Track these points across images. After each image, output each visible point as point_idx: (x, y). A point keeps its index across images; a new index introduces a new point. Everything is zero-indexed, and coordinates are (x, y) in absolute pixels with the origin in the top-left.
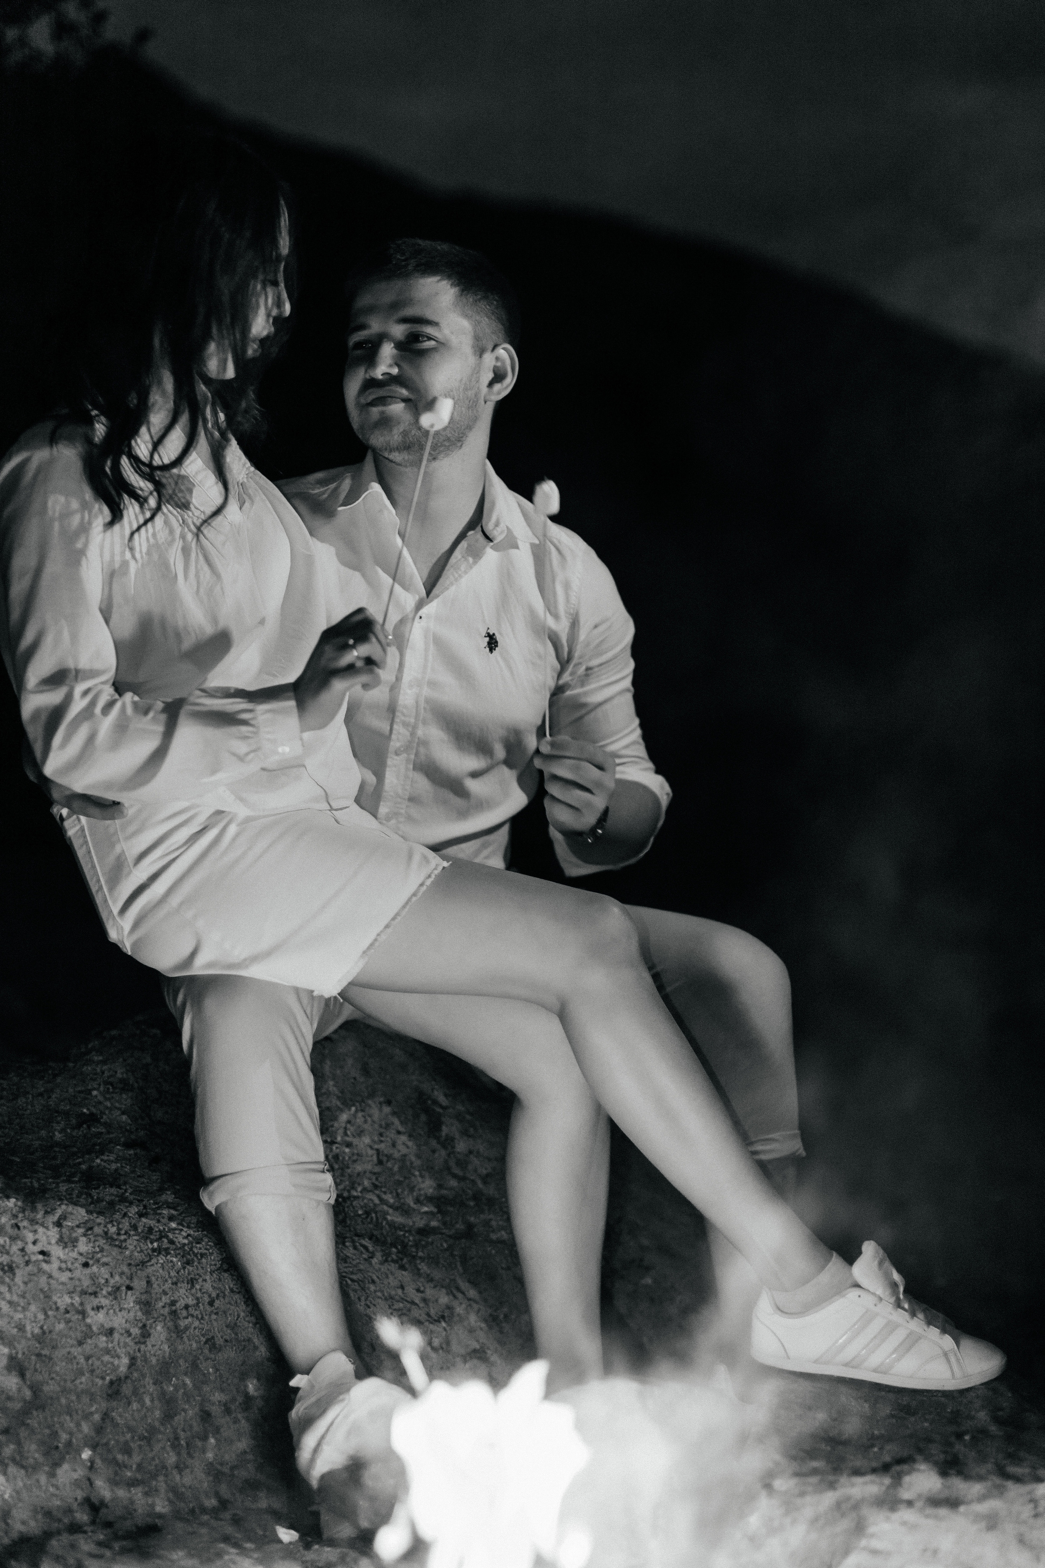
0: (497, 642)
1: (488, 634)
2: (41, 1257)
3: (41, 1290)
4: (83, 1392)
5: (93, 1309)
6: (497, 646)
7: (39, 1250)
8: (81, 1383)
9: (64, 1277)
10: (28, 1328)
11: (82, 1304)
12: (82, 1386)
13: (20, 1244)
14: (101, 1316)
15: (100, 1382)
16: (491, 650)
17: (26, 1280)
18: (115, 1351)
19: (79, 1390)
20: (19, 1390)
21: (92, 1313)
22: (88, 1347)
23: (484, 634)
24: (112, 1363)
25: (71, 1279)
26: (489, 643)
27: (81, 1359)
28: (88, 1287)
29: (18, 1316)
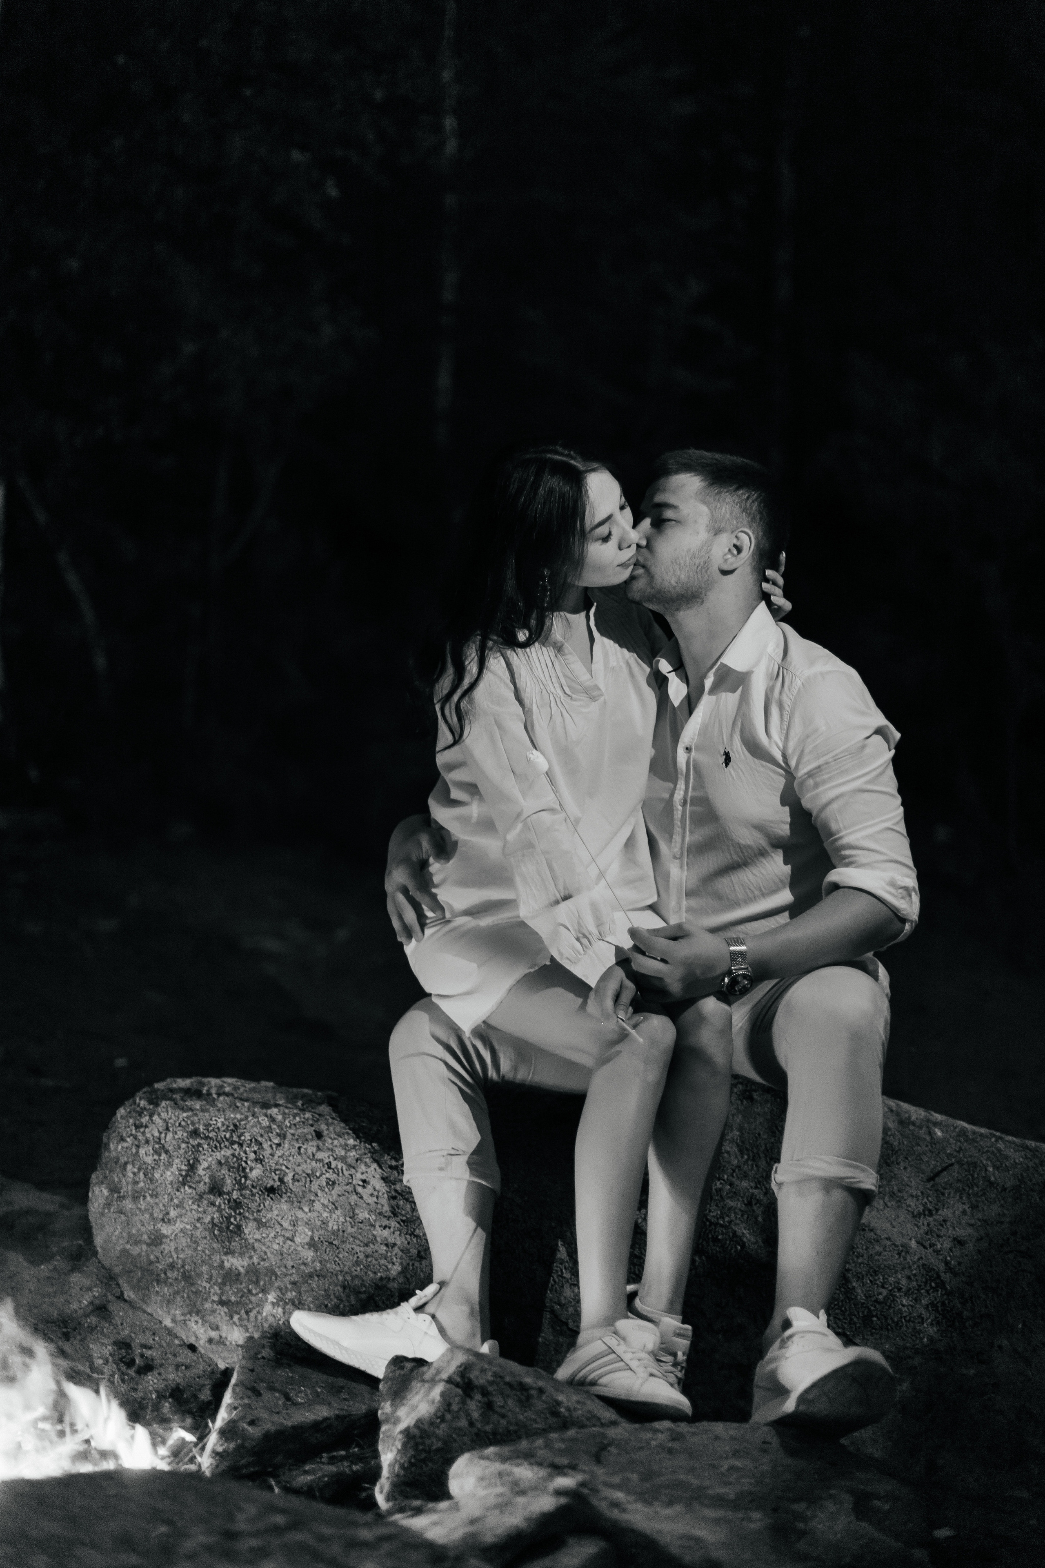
0: (730, 758)
1: (727, 754)
2: (361, 1183)
3: (350, 1203)
4: (357, 1276)
6: (730, 761)
8: (356, 1271)
10: (330, 1224)
11: (375, 1221)
14: (386, 1233)
15: (372, 1275)
16: (727, 765)
17: (340, 1193)
18: (392, 1259)
20: (314, 1261)
23: (724, 754)
24: (386, 1266)
26: (726, 760)
27: (362, 1256)
28: (386, 1212)
29: (325, 1214)
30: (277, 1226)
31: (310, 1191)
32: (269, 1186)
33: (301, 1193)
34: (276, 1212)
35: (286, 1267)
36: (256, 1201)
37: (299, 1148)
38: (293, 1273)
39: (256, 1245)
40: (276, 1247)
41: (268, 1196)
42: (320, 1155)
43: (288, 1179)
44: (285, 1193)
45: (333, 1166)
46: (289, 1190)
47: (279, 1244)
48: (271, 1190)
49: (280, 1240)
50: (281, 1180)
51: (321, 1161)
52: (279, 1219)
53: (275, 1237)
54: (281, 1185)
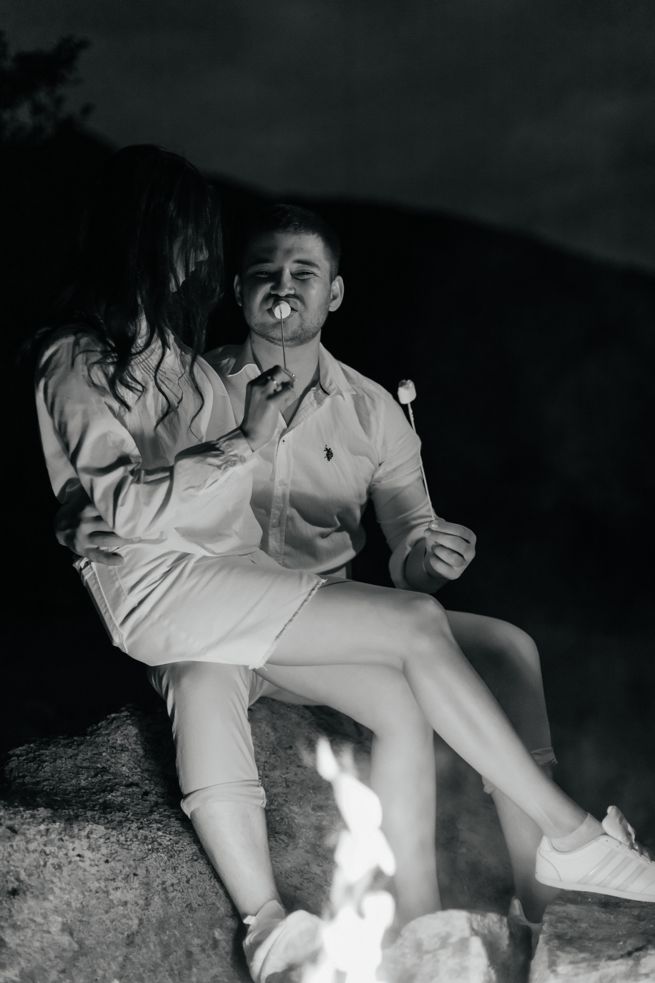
0: (332, 454)
1: (327, 449)
2: (78, 858)
3: (80, 879)
4: (111, 943)
5: (113, 889)
6: (332, 456)
7: (77, 854)
8: (109, 937)
9: (94, 870)
10: (73, 904)
11: (106, 886)
12: (110, 939)
13: (64, 851)
14: (118, 894)
15: (121, 936)
16: (329, 459)
17: (69, 873)
18: (129, 916)
19: (108, 942)
20: (70, 944)
21: (112, 892)
22: (112, 915)
23: (324, 449)
24: (128, 924)
25: (98, 871)
26: (327, 455)
27: (108, 922)
28: (109, 875)
29: (66, 897)
30: (33, 925)
31: (46, 881)
32: (10, 889)
33: (40, 886)
34: (26, 911)
35: (50, 960)
36: (5, 908)
37: (12, 846)
38: (58, 963)
39: (20, 950)
40: (37, 944)
41: (14, 898)
42: (32, 846)
43: (23, 876)
44: (28, 891)
45: (48, 852)
46: (29, 887)
47: (38, 941)
48: (14, 892)
49: (38, 936)
50: (18, 879)
51: (35, 851)
52: (31, 916)
53: (33, 935)
54: (19, 885)
